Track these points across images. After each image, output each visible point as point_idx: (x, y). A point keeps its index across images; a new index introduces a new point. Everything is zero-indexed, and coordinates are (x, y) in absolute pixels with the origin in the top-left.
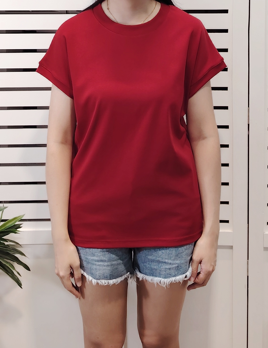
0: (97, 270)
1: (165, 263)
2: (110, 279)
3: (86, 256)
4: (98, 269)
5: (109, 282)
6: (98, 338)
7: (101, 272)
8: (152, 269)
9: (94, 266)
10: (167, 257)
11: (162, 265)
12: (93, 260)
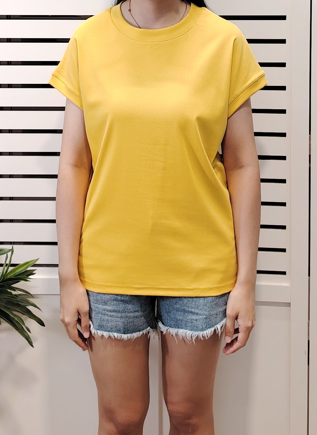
0: (109, 322)
1: (192, 312)
2: (124, 333)
3: (96, 305)
4: (110, 320)
5: (122, 336)
6: (110, 403)
7: (113, 324)
8: (177, 321)
9: (105, 317)
10: (193, 305)
11: (188, 315)
12: (105, 309)
